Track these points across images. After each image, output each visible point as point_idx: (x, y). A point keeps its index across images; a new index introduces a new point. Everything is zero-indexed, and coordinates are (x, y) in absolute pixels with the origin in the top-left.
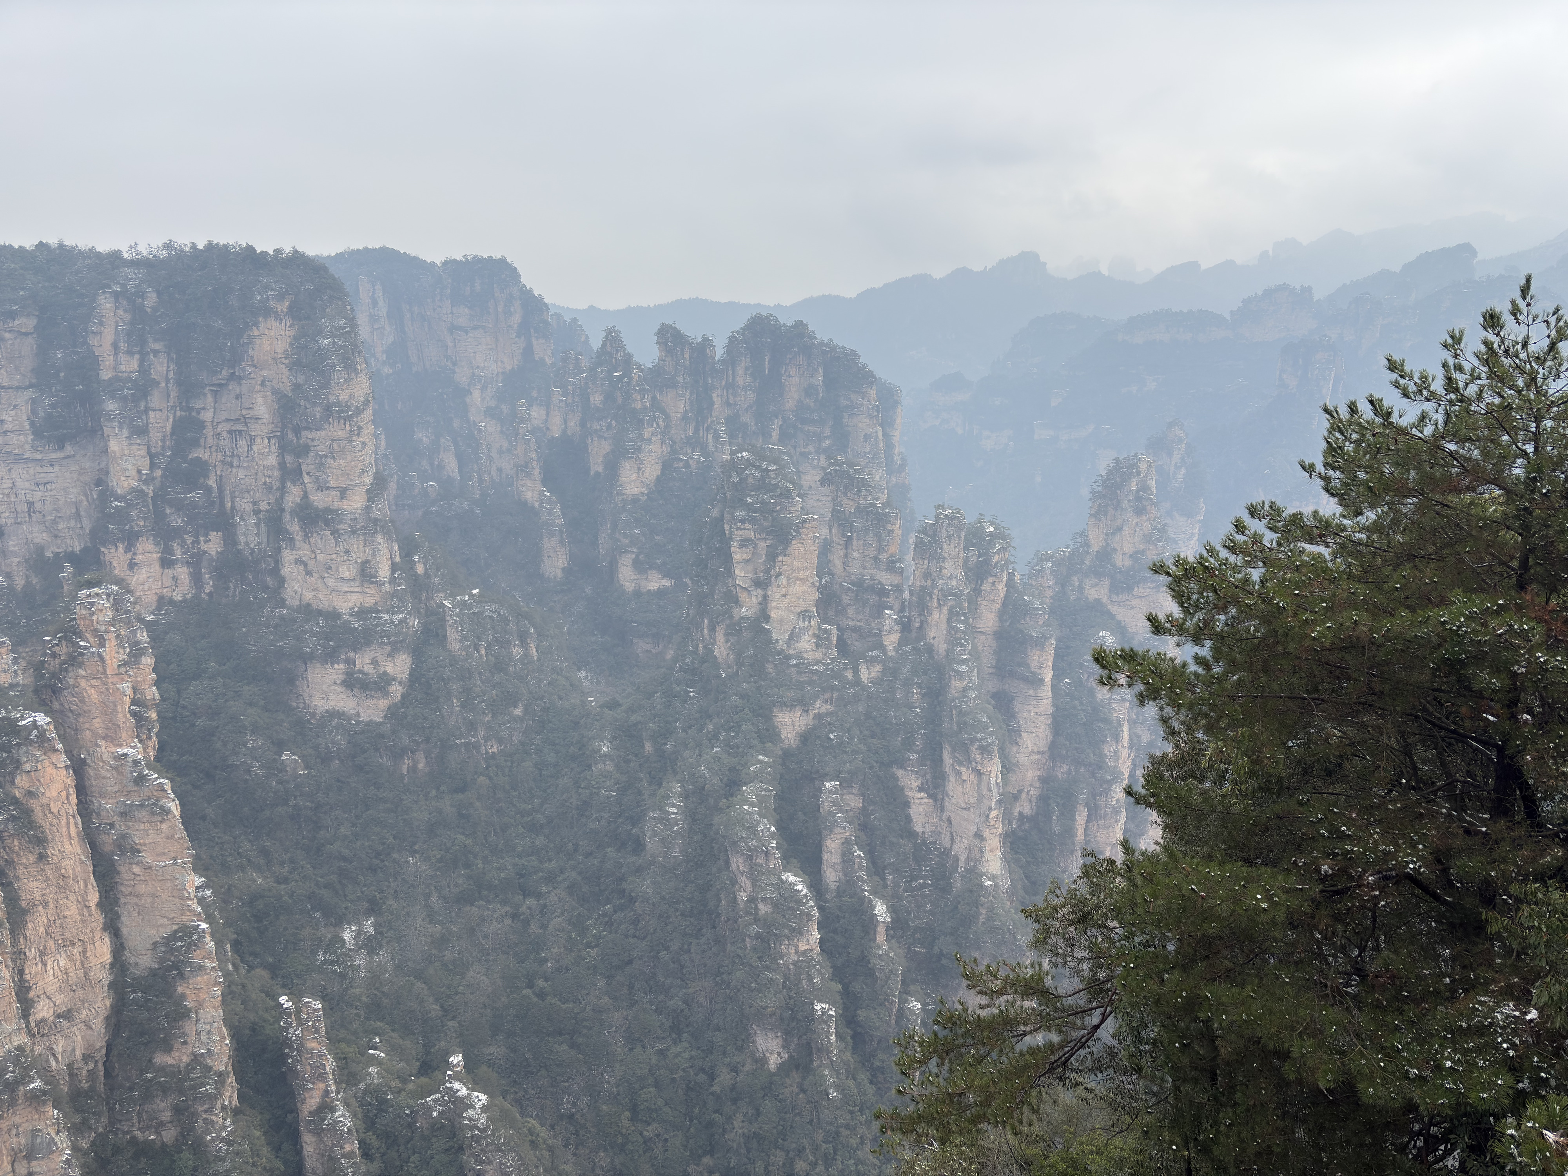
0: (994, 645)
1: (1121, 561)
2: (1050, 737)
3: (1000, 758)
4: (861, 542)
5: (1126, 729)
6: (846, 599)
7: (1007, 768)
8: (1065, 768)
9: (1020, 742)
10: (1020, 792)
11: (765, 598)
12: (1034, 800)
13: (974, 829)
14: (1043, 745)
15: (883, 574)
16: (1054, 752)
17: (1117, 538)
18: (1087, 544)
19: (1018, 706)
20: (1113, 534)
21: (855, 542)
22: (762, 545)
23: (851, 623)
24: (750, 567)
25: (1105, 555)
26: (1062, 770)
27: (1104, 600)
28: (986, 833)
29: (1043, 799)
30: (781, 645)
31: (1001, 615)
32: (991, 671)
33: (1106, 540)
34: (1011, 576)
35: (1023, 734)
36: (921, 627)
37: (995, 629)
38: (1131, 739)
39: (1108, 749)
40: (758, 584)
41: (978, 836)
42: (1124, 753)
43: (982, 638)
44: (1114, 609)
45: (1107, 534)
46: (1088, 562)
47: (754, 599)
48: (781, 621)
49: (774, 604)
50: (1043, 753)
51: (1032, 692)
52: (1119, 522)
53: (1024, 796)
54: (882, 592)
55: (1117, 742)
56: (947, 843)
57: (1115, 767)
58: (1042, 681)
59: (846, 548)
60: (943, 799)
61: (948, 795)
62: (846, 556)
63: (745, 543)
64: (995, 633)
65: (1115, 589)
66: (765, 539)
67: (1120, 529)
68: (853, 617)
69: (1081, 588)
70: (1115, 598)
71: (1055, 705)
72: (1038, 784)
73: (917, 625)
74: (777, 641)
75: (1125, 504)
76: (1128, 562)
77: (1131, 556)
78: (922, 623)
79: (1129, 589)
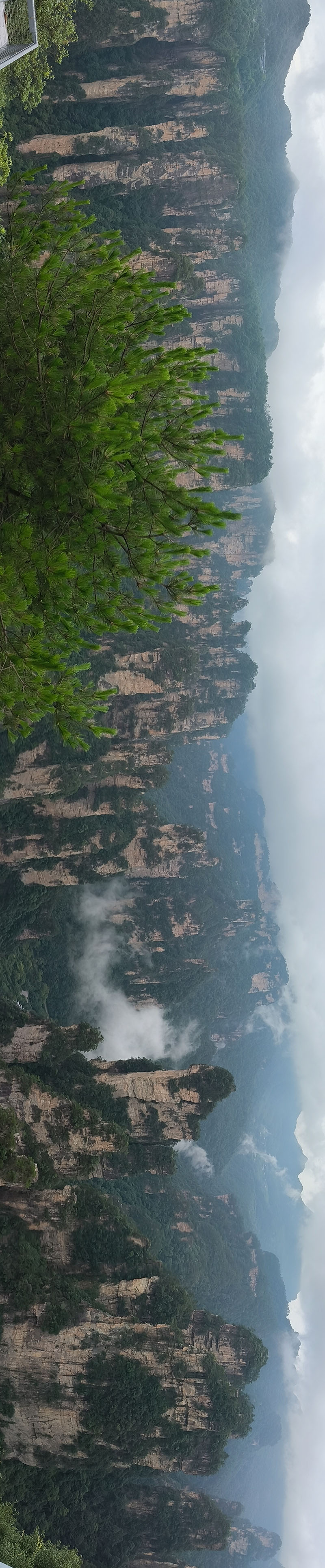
0: (110, 786)
1: (156, 841)
2: (70, 818)
3: (57, 793)
4: (154, 716)
5: (79, 852)
6: (126, 711)
7: (53, 797)
8: (57, 826)
9: (66, 803)
10: (44, 806)
11: (125, 669)
12: (41, 814)
13: (23, 783)
14: (66, 815)
15: (139, 728)
16: (64, 821)
17: (167, 838)
18: (162, 825)
19: (83, 800)
20: (168, 836)
21: (154, 713)
22: (150, 667)
23: (114, 715)
24: (139, 661)
25: (159, 834)
26: (56, 825)
27: (137, 836)
28: (22, 790)
29: (41, 818)
30: (102, 678)
31: (125, 787)
32: (97, 785)
33: (165, 833)
34: (144, 790)
35: (70, 804)
36: (115, 749)
37: (117, 785)
38: (74, 855)
39: (68, 846)
40: (132, 667)
41: (20, 786)
42: (68, 853)
43: (113, 780)
44: (133, 841)
45: (168, 833)
46: (154, 826)
47: (124, 664)
48: (114, 678)
49: (122, 674)
50: (62, 815)
51: (89, 806)
52: (174, 838)
53: (42, 808)
54: (131, 728)
55: (72, 849)
56: (15, 771)
57: (61, 850)
58: (96, 811)
59: (150, 709)
60: (35, 767)
61: (37, 769)
62: (147, 709)
63: (151, 658)
64: (115, 785)
65: (143, 840)
66: (153, 668)
67: (171, 839)
68: (118, 715)
69: (140, 825)
70: (138, 841)
71: (85, 817)
72: (48, 814)
73: (116, 747)
74: (104, 676)
75: (182, 839)
76: (156, 844)
77: (159, 845)
78: (117, 749)
79: (143, 847)
